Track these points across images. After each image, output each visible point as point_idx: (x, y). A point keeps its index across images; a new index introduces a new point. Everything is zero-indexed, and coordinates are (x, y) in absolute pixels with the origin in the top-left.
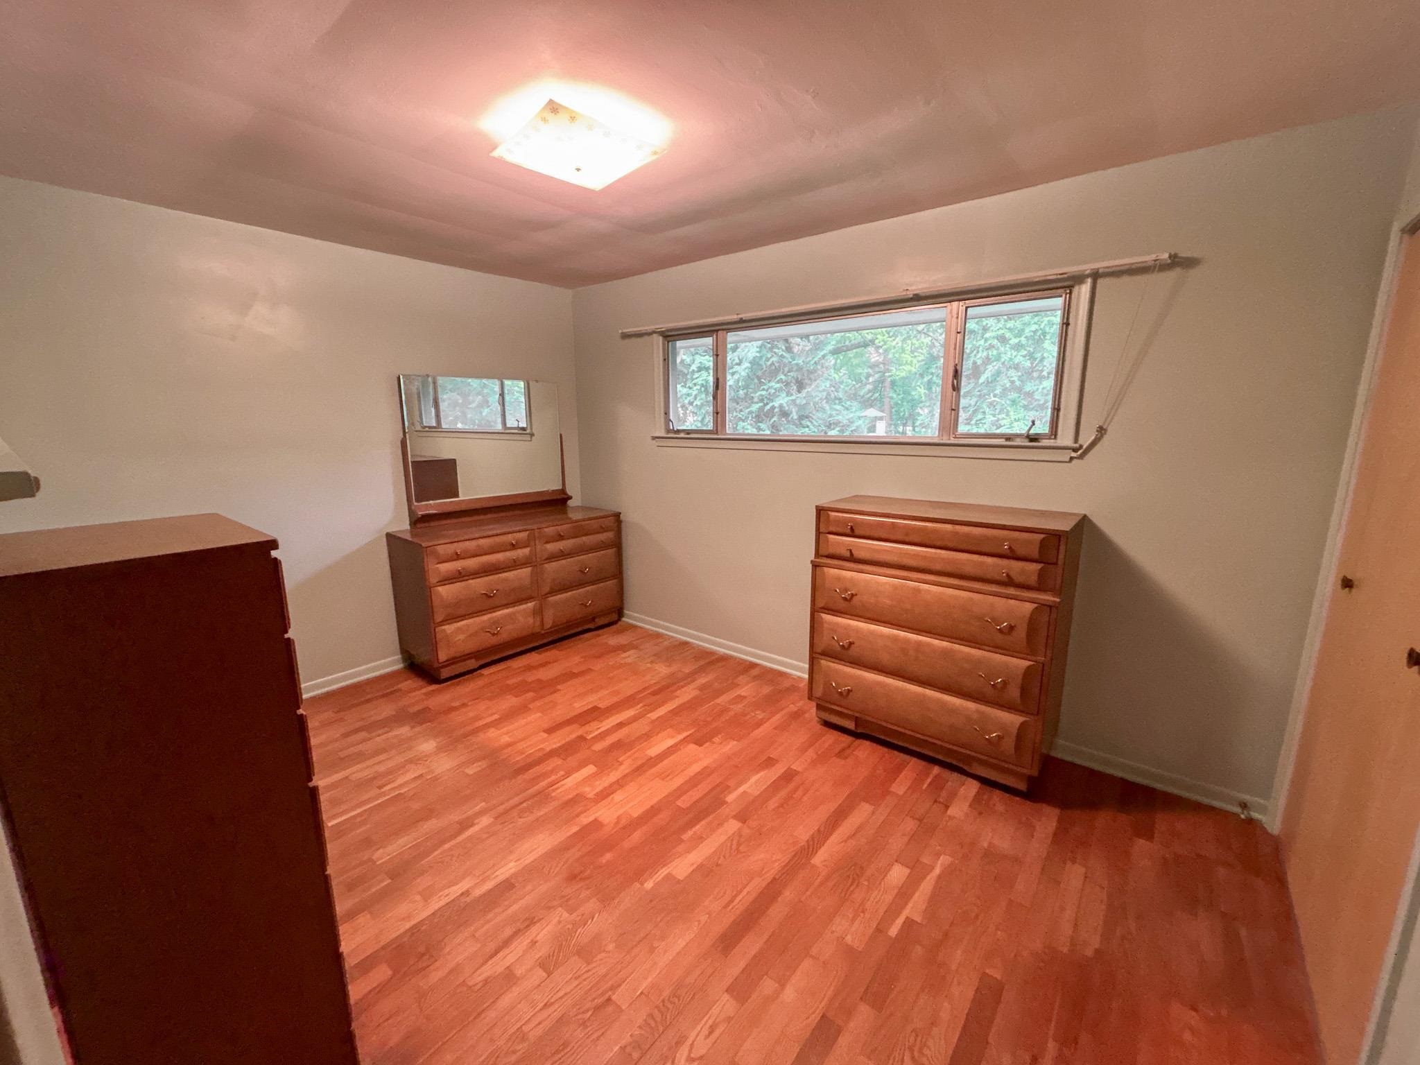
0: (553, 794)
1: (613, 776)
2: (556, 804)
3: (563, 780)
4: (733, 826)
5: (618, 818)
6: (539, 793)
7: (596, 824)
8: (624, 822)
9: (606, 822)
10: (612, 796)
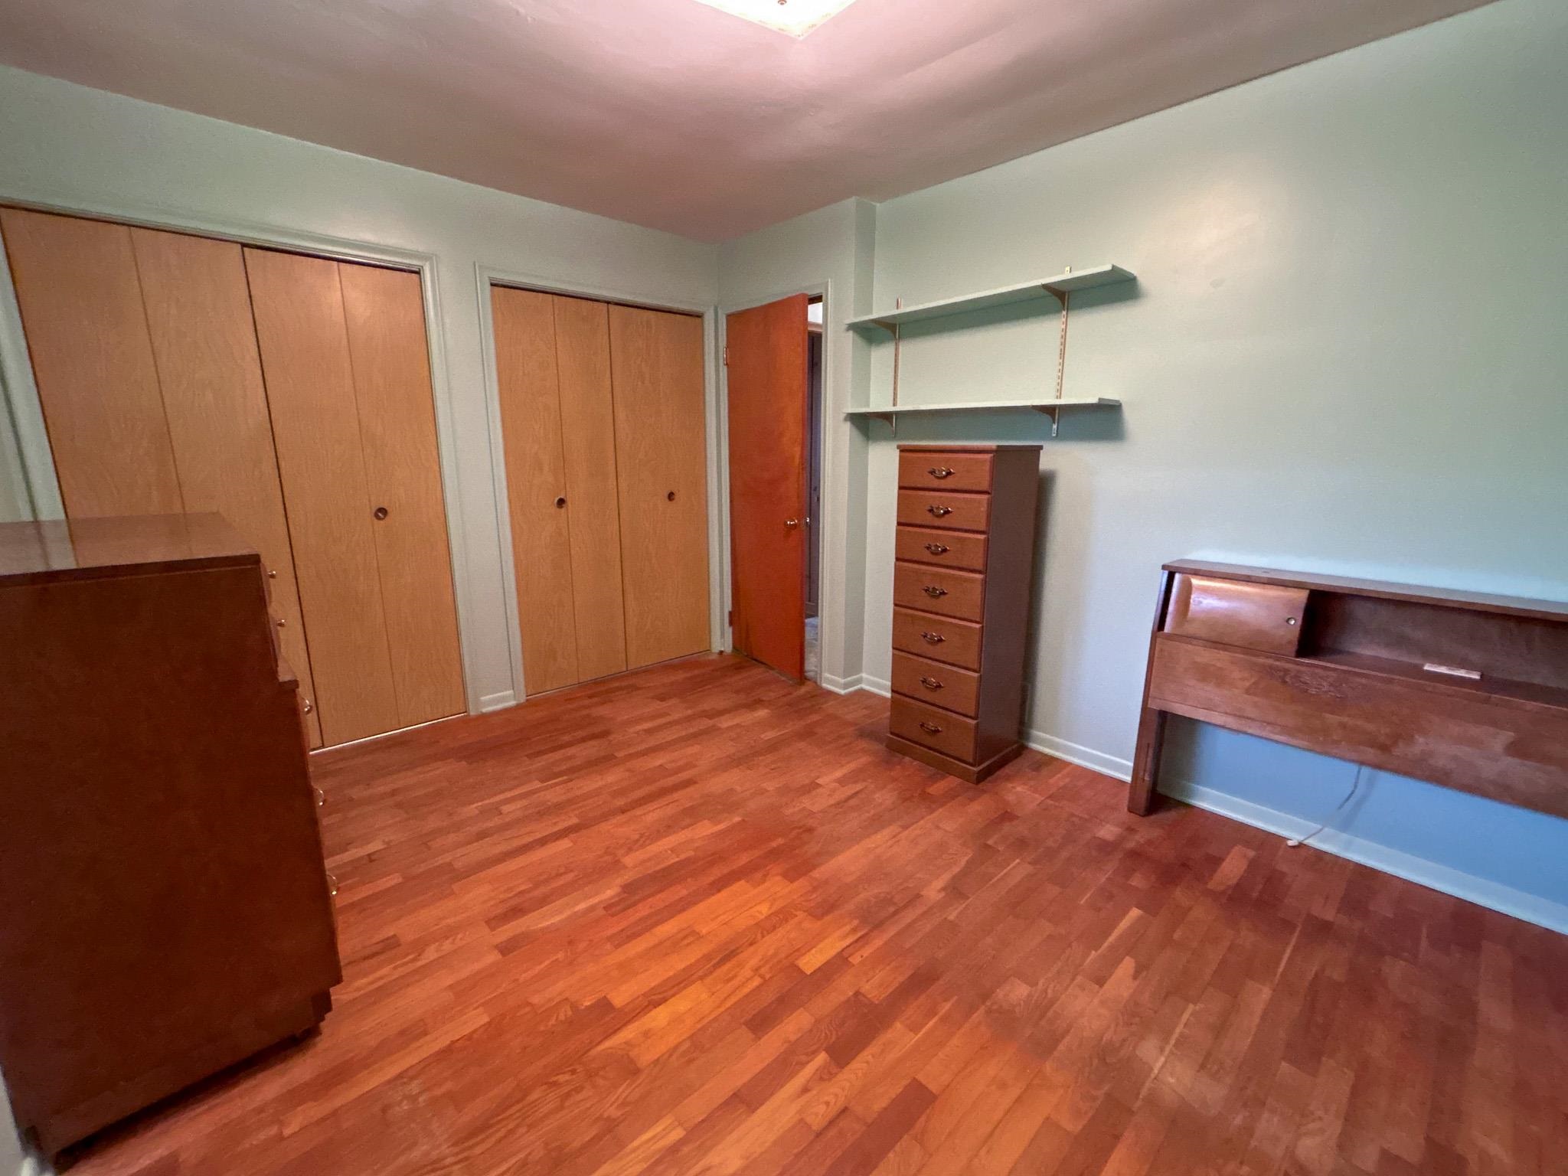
0: (856, 922)
1: (770, 945)
2: (850, 906)
3: (848, 946)
4: (628, 860)
5: (764, 882)
6: (879, 926)
7: (791, 876)
8: (758, 875)
9: (779, 878)
10: (770, 912)
